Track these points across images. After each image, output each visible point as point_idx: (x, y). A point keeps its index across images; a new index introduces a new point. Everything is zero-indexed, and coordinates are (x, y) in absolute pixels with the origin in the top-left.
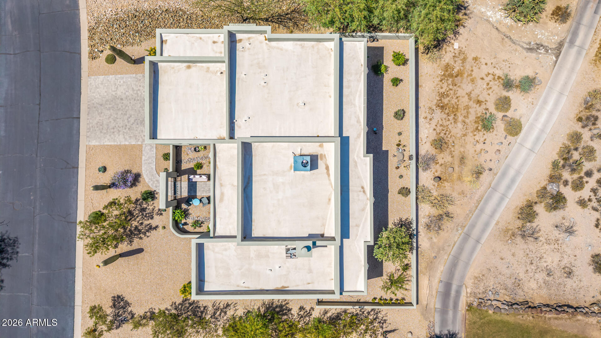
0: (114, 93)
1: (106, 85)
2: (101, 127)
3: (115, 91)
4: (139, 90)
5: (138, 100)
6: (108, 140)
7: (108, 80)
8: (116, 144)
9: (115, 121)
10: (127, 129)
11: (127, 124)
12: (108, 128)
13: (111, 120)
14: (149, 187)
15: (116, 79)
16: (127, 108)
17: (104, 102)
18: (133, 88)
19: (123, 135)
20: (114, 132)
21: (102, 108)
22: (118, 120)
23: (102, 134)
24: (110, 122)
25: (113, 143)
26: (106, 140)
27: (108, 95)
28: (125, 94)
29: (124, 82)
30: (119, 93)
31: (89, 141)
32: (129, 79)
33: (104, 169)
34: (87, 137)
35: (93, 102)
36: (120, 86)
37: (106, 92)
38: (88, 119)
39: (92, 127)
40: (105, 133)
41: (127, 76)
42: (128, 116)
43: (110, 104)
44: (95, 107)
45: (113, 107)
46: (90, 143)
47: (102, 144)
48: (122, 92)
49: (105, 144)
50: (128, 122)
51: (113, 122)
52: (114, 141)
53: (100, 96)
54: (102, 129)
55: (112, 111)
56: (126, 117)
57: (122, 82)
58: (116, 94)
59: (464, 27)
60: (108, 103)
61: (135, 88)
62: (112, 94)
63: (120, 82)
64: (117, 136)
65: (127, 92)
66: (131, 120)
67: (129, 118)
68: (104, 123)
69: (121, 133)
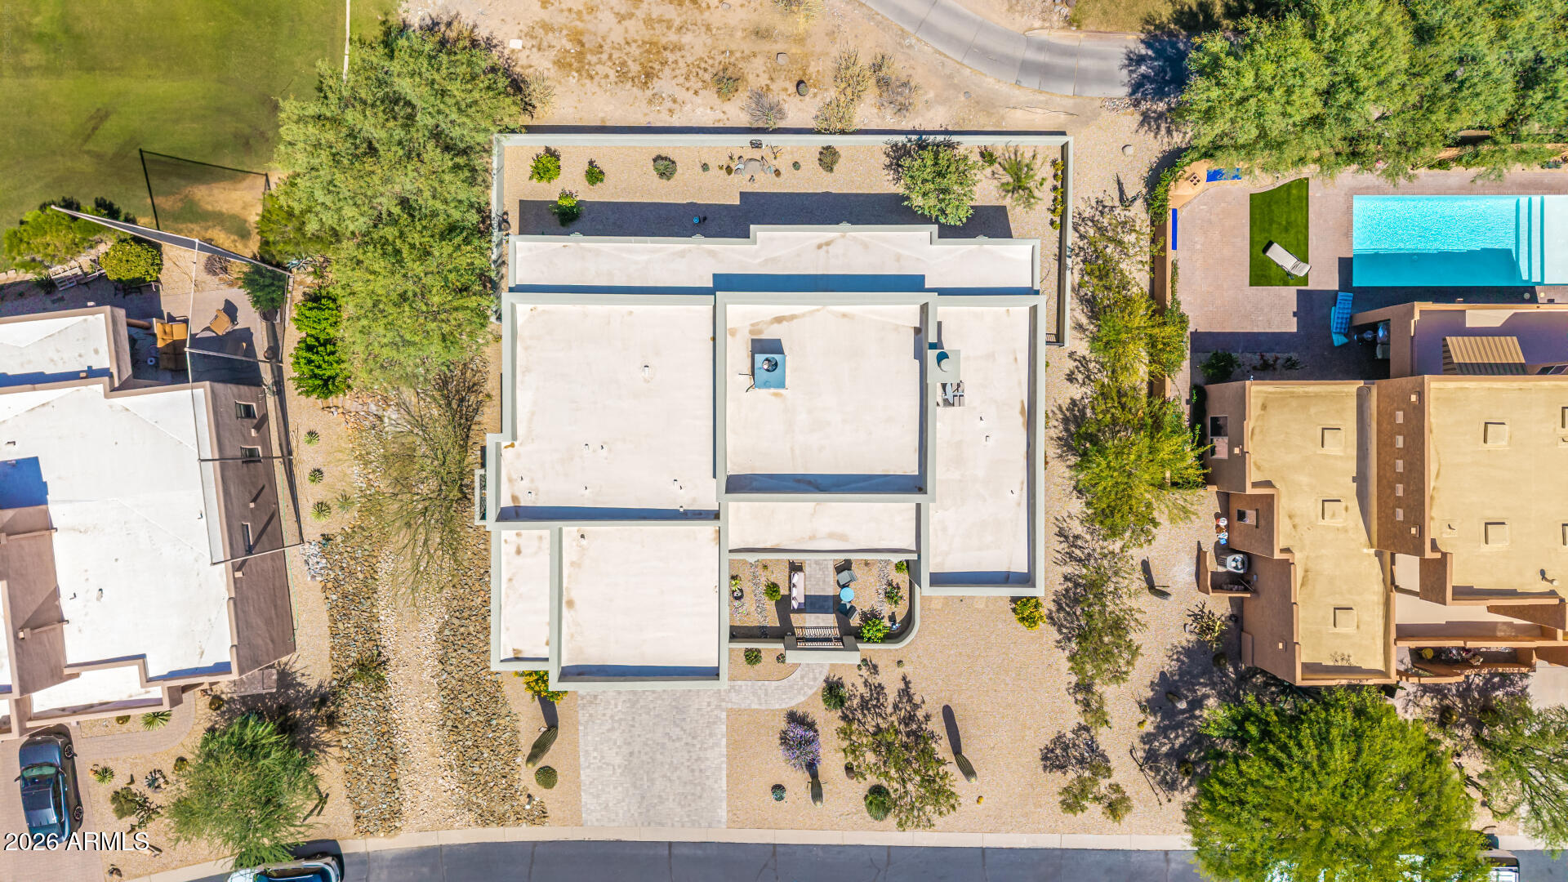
0: (619, 771)
1: (600, 787)
2: (689, 797)
4: (612, 717)
5: (634, 719)
6: (716, 782)
7: (591, 783)
8: (724, 766)
9: (676, 769)
10: (695, 742)
11: (684, 741)
12: (691, 782)
13: (674, 777)
14: (815, 693)
15: (588, 767)
16: (650, 742)
17: (636, 791)
19: (706, 749)
20: (701, 771)
21: (649, 795)
22: (676, 761)
23: (705, 795)
24: (679, 778)
25: (724, 773)
26: (716, 786)
27: (621, 784)
28: (619, 747)
29: (595, 750)
30: (618, 760)
31: (719, 822)
32: (589, 738)
33: (778, 789)
34: (710, 826)
35: (636, 815)
36: (603, 757)
37: (615, 788)
38: (673, 825)
39: (689, 816)
40: (702, 789)
41: (581, 741)
42: (666, 741)
43: (642, 779)
44: (648, 811)
45: (648, 773)
46: (724, 820)
47: (724, 795)
48: (617, 753)
49: (725, 788)
50: (679, 739)
51: (678, 773)
52: (718, 768)
53: (623, 801)
54: (693, 794)
55: (656, 775)
56: (669, 745)
57: (595, 754)
58: (619, 766)
59: (475, 26)
60: (638, 783)
61: (608, 726)
62: (621, 774)
63: (595, 758)
64: (708, 763)
65: (615, 743)
66: (676, 732)
67: (670, 738)
68: (681, 790)
69: (702, 755)
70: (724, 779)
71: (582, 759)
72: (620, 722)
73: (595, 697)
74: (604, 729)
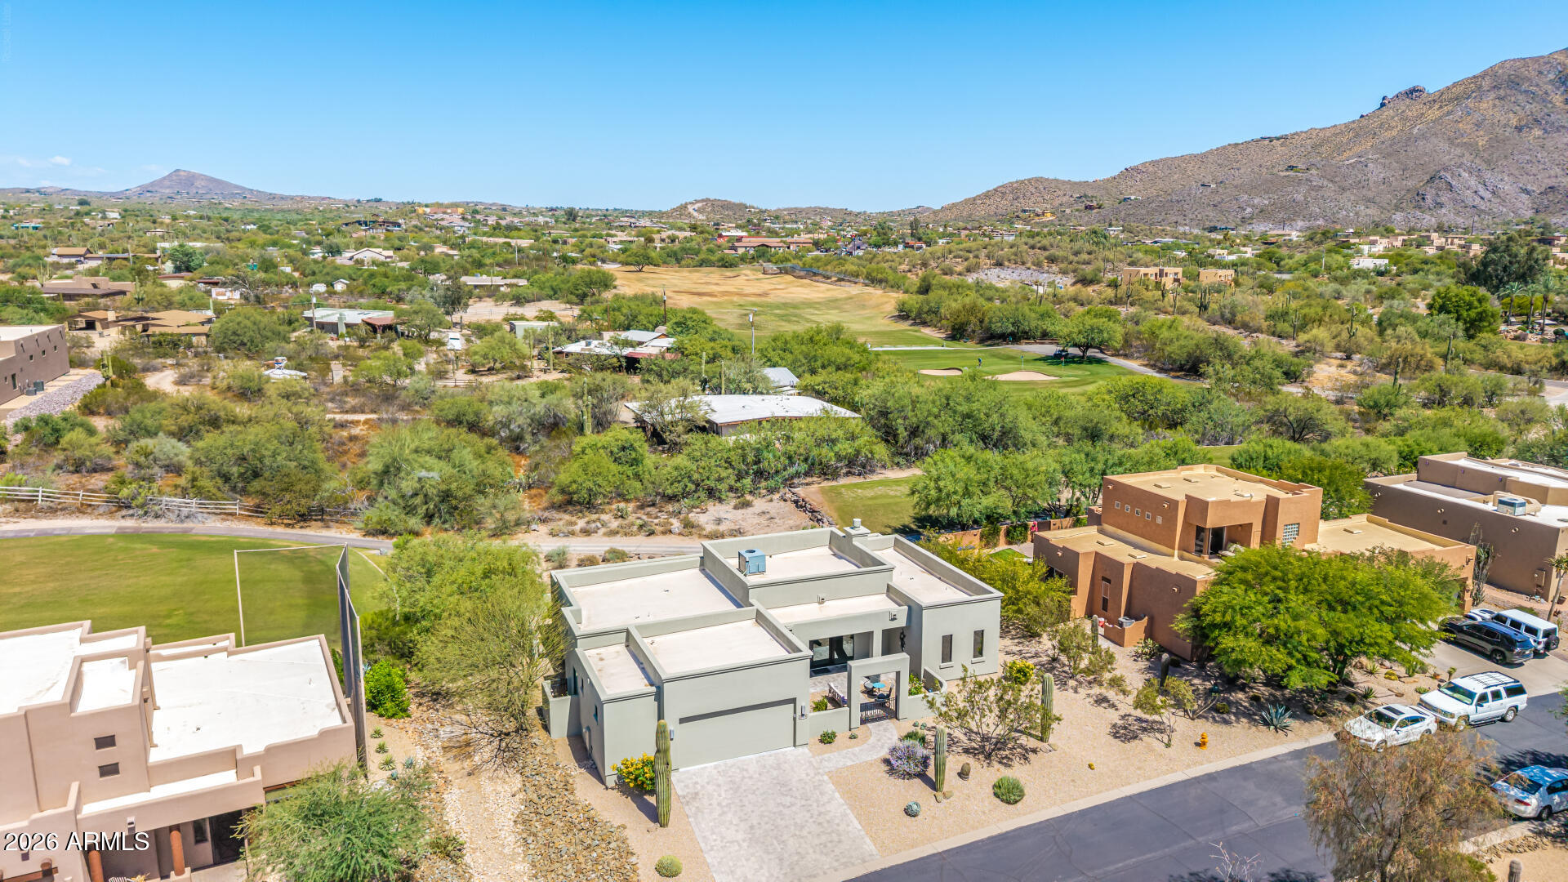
0: (745, 845)
1: (731, 864)
2: (829, 845)
3: (739, 845)
4: (719, 804)
5: (741, 800)
6: (847, 825)
7: (719, 863)
8: (849, 811)
9: (802, 827)
10: (810, 802)
11: (799, 804)
12: (823, 833)
13: (805, 833)
15: (712, 850)
16: (765, 813)
17: (772, 857)
18: (720, 815)
19: (824, 805)
20: (828, 822)
21: (786, 855)
22: (799, 821)
23: (843, 838)
24: (809, 833)
25: (852, 816)
26: (850, 828)
27: (753, 855)
28: (737, 825)
29: (713, 833)
30: (740, 836)
31: (871, 854)
32: (703, 826)
33: (910, 812)
34: (863, 861)
35: (781, 877)
36: (723, 838)
37: (747, 860)
38: (825, 873)
39: (837, 860)
40: (839, 835)
41: (696, 830)
42: (781, 808)
43: (772, 844)
44: (792, 869)
45: (776, 838)
46: (875, 852)
47: (863, 833)
48: (737, 831)
49: (859, 827)
50: (792, 805)
51: (807, 829)
52: (845, 815)
53: (761, 868)
54: (831, 841)
55: (785, 837)
56: (786, 811)
57: (714, 837)
58: (744, 841)
60: (770, 849)
61: (719, 810)
62: (749, 846)
63: (715, 840)
64: (832, 814)
65: (731, 823)
66: (788, 800)
67: (784, 806)
68: (817, 841)
69: (822, 810)
70: (856, 822)
71: (702, 845)
72: (728, 805)
73: (697, 794)
74: (716, 815)
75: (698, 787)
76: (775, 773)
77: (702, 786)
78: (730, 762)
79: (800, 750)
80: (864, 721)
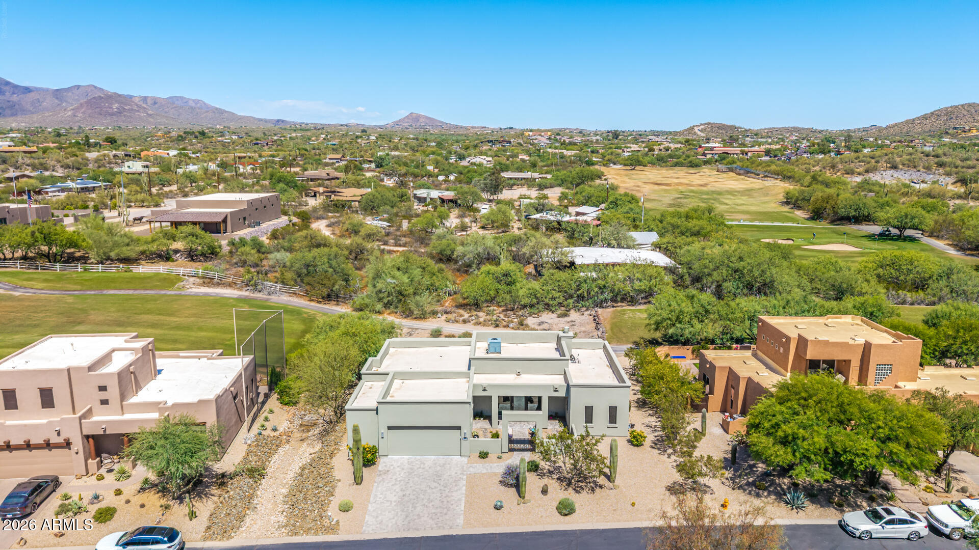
0: (394, 504)
1: (379, 512)
2: (439, 514)
3: (391, 503)
5: (409, 480)
6: (457, 506)
7: (374, 510)
8: (463, 498)
9: (431, 501)
10: (446, 489)
11: (439, 489)
12: (440, 507)
13: (430, 505)
15: (375, 502)
16: (417, 490)
17: (404, 514)
18: (392, 485)
19: (452, 492)
20: (448, 502)
22: (432, 498)
23: (449, 512)
24: (433, 506)
25: (463, 501)
26: (457, 508)
27: (394, 510)
28: (397, 492)
29: (382, 494)
30: (395, 499)
31: (458, 525)
32: (379, 489)
34: (451, 527)
35: (401, 525)
36: (385, 497)
37: (390, 512)
38: (425, 529)
39: (437, 524)
40: (448, 510)
41: (374, 490)
42: (428, 489)
43: (408, 507)
44: (409, 523)
45: (413, 504)
46: (460, 524)
47: (462, 512)
49: (463, 509)
50: (435, 488)
51: (433, 503)
52: (460, 500)
53: (393, 518)
54: (441, 513)
55: (418, 505)
56: (429, 491)
57: (381, 496)
58: (395, 502)
60: (406, 509)
61: (392, 483)
62: (395, 506)
63: (380, 498)
64: (453, 498)
65: (395, 490)
66: (434, 485)
67: (430, 488)
68: (433, 511)
69: (449, 494)
70: (463, 505)
71: (372, 499)
72: (400, 481)
73: (388, 471)
74: (390, 484)
75: (392, 467)
76: (439, 468)
77: (394, 468)
78: (418, 457)
79: (463, 458)
80: (511, 450)
